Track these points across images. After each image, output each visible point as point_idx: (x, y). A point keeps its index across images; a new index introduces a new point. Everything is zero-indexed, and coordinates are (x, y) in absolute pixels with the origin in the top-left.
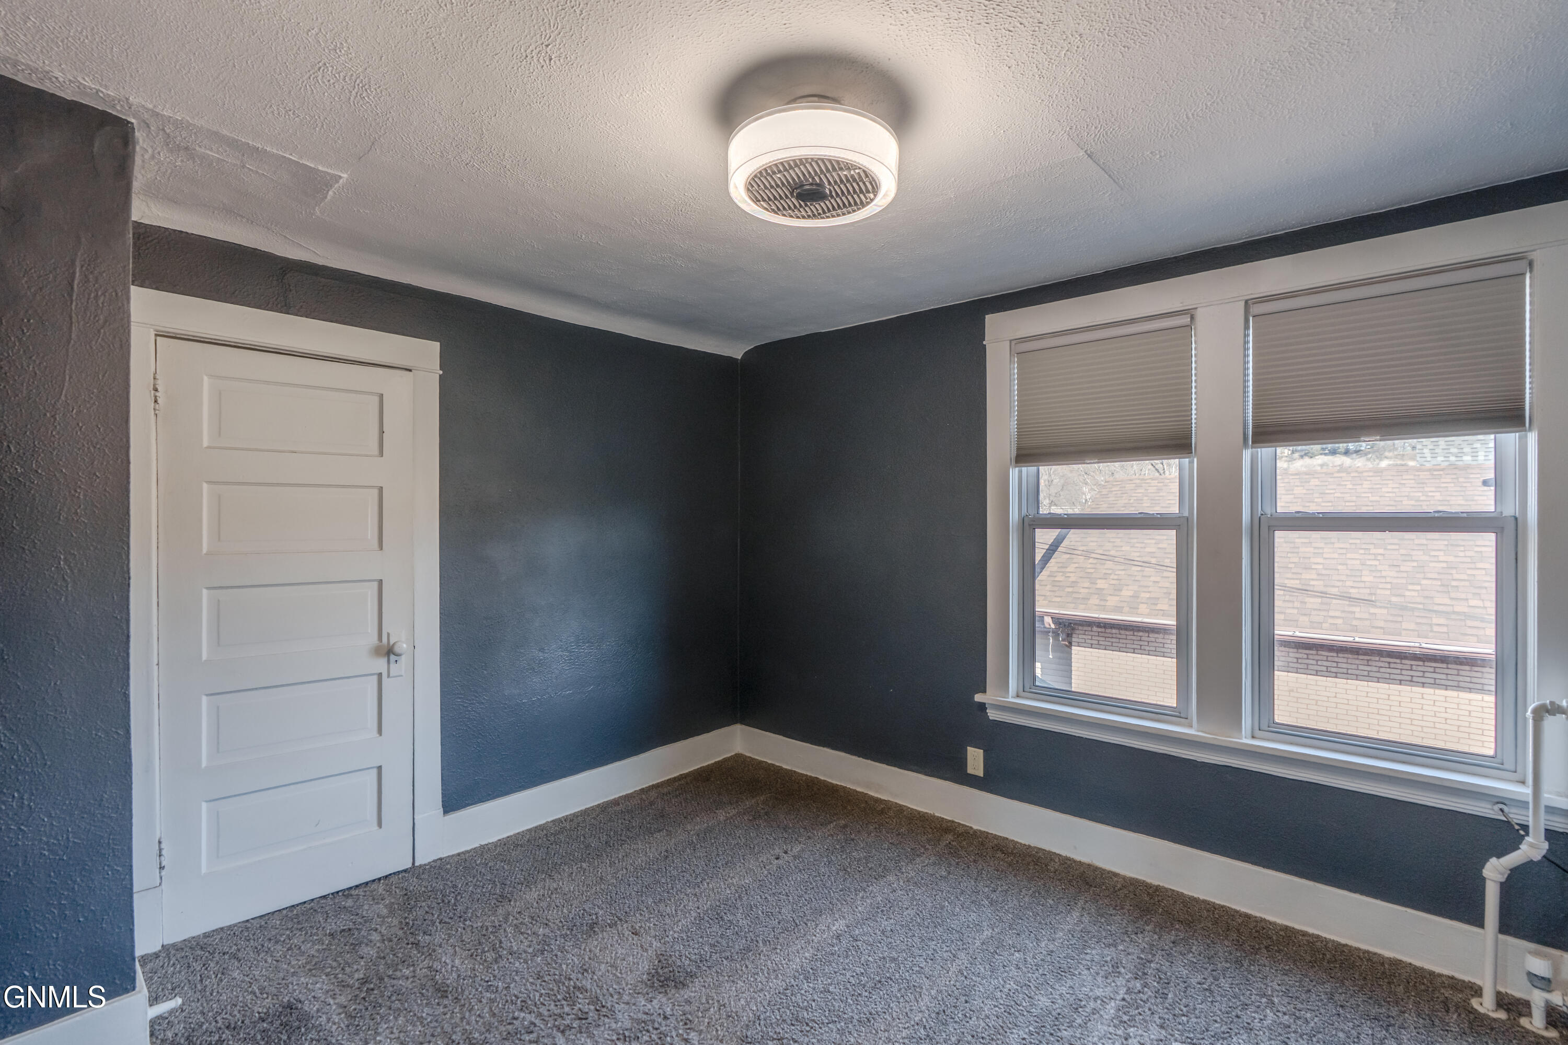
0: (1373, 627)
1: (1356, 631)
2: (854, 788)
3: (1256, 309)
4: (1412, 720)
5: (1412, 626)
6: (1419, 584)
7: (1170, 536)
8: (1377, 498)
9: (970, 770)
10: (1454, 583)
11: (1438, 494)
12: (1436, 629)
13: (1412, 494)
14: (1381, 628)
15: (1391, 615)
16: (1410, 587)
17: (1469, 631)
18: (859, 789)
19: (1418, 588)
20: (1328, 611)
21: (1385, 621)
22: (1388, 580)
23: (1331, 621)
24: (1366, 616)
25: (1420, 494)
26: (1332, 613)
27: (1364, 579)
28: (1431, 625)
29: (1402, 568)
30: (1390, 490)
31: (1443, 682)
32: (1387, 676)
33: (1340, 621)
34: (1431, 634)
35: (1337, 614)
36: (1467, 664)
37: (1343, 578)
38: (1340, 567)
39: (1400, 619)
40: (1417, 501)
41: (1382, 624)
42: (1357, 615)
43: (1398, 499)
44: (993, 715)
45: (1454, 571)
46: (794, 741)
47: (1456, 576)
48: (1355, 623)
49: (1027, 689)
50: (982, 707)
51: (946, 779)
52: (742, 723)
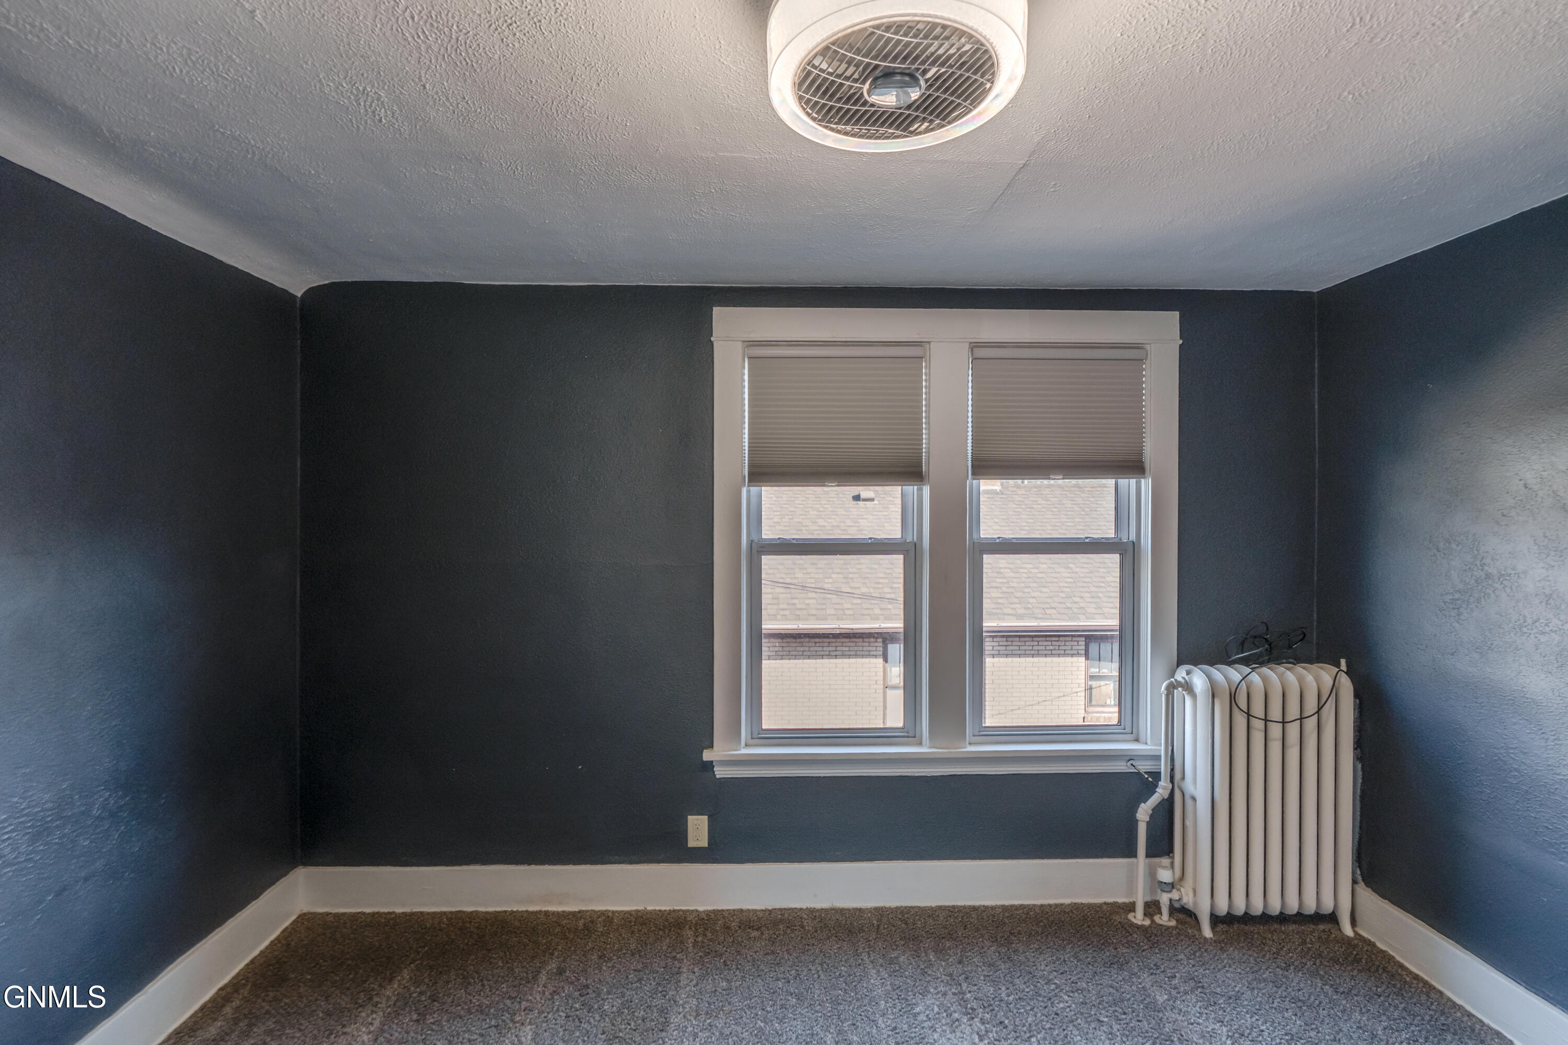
0: (809, 615)
1: (799, 619)
2: (524, 909)
3: (980, 353)
4: (830, 685)
5: (832, 612)
6: (830, 578)
7: (899, 559)
8: (793, 509)
9: (691, 843)
10: (851, 576)
11: (829, 506)
12: (847, 612)
13: (814, 506)
14: (815, 615)
15: (819, 604)
16: (826, 580)
17: (866, 612)
18: (532, 908)
19: (830, 580)
20: (778, 604)
21: (817, 609)
22: (812, 575)
23: (782, 613)
24: (803, 606)
25: (819, 506)
26: (782, 606)
27: (797, 575)
28: (843, 609)
29: (819, 566)
30: (800, 502)
31: (848, 653)
32: (814, 653)
33: (787, 612)
34: (844, 617)
35: (785, 606)
36: (859, 638)
37: (783, 576)
38: (780, 567)
39: (824, 607)
40: (818, 511)
41: (814, 612)
42: (798, 606)
43: (807, 510)
44: (720, 772)
45: (848, 566)
46: (414, 869)
47: (851, 570)
48: (798, 612)
49: (755, 735)
50: (709, 766)
51: (659, 862)
52: (305, 864)
